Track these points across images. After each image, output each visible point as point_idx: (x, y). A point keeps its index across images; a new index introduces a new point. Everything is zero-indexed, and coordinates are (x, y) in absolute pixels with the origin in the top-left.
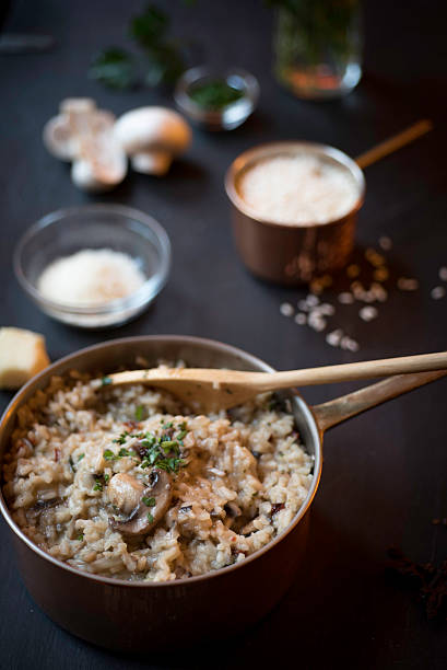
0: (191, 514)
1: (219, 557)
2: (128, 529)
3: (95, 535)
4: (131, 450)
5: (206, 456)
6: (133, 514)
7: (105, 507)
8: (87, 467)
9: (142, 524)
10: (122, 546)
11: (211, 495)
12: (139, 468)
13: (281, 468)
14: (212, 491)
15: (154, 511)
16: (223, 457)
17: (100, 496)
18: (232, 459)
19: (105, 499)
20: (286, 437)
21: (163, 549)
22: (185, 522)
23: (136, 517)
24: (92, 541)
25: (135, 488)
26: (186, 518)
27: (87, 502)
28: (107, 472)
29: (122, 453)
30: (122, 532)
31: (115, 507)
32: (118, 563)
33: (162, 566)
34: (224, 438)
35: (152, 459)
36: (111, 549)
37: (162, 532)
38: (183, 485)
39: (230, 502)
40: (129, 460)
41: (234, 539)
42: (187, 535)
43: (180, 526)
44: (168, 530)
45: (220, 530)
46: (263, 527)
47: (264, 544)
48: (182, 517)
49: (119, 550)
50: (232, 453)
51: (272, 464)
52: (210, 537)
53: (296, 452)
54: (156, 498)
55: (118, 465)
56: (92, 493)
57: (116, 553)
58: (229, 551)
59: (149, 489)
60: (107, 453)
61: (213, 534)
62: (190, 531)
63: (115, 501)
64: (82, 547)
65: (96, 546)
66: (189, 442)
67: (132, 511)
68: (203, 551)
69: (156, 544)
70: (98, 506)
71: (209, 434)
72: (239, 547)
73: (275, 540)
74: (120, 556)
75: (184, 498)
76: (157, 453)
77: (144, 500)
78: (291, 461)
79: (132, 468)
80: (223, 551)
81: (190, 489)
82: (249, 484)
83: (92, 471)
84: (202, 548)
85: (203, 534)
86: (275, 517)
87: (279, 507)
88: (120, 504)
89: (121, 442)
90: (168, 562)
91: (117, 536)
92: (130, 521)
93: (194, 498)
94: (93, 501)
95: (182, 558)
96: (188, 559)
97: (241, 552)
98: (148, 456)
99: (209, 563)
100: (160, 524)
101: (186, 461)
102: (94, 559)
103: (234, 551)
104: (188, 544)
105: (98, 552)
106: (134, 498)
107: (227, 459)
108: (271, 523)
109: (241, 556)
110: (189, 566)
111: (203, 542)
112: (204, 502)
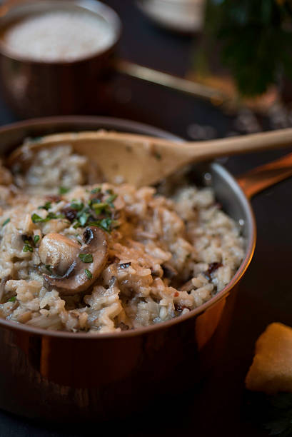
0: (131, 270)
1: (163, 313)
2: (65, 286)
3: (28, 294)
4: (58, 214)
5: (135, 220)
6: (69, 271)
7: (36, 268)
8: (14, 230)
9: (80, 281)
10: (60, 303)
11: (145, 255)
12: (71, 229)
13: (209, 232)
14: (145, 252)
15: (92, 267)
16: (152, 221)
17: (30, 258)
18: (162, 224)
19: (36, 261)
20: (208, 207)
21: (104, 306)
22: (124, 278)
23: (73, 274)
24: (26, 300)
25: (69, 245)
26: (126, 274)
27: (17, 264)
28: (37, 233)
29: (51, 216)
30: (58, 289)
31: (48, 267)
32: (56, 321)
33: (105, 322)
34: (152, 204)
35: (83, 221)
36: (47, 308)
37: (101, 289)
38: (118, 245)
39: (166, 262)
40: (60, 223)
41: (176, 295)
42: (127, 292)
43: (119, 283)
44: (107, 287)
45: (161, 287)
46: (202, 285)
47: (205, 301)
48: (121, 273)
49: (57, 307)
50: (161, 217)
51: (199, 231)
52: (151, 294)
53: (222, 219)
54: (93, 255)
55: (48, 227)
56: (22, 254)
57: (53, 311)
58: (172, 307)
59: (84, 246)
60: (35, 218)
61: (154, 290)
62: (129, 288)
63: (49, 260)
64: (15, 308)
65: (31, 305)
66: (119, 205)
67: (68, 268)
68: (145, 308)
69: (96, 301)
70: (28, 269)
71: (137, 201)
72: (182, 302)
73: (215, 297)
74: (58, 314)
75: (120, 257)
76: (88, 215)
77: (81, 256)
78: (218, 227)
79: (62, 230)
80: (167, 307)
81: (125, 249)
82: (181, 247)
83: (21, 232)
84: (143, 305)
85: (144, 290)
86: (214, 274)
87: (215, 266)
88: (54, 262)
89: (46, 208)
90: (111, 318)
91: (54, 293)
92: (67, 277)
93: (130, 257)
94: (23, 264)
95: (124, 316)
96: (130, 316)
97: (184, 307)
98: (78, 219)
99: (151, 320)
100: (98, 281)
101: (119, 222)
102: (30, 318)
103: (178, 307)
104: (127, 302)
105: (33, 312)
106: (70, 255)
107: (157, 223)
108: (210, 281)
109: (185, 311)
110: (131, 323)
111: (143, 299)
112: (142, 261)
